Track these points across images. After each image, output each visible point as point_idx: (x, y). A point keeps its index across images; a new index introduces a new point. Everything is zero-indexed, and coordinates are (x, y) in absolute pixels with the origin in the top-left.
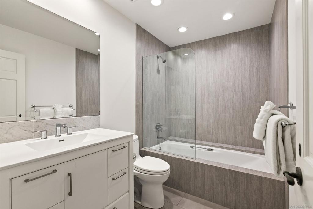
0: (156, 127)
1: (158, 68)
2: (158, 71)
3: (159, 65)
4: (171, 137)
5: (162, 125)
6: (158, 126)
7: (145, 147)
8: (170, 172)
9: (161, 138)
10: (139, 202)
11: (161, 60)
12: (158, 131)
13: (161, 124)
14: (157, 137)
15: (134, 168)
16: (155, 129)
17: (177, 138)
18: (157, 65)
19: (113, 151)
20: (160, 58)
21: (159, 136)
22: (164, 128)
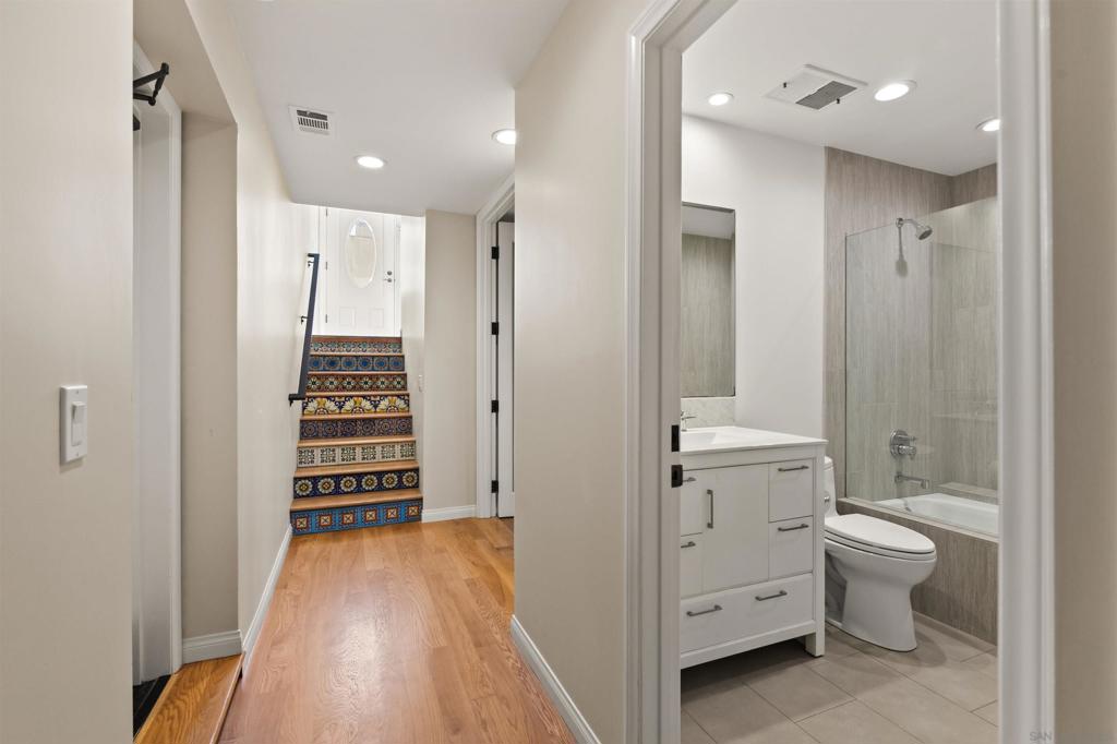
0: (892, 444)
1: (901, 256)
2: (902, 267)
3: (904, 248)
4: (952, 483)
5: (914, 439)
6: (899, 441)
7: (852, 495)
8: (934, 560)
9: (912, 478)
10: (839, 624)
11: (910, 232)
12: (898, 455)
13: (910, 435)
14: (894, 474)
15: (827, 534)
16: (886, 449)
17: (980, 491)
18: (897, 247)
19: (780, 470)
20: (907, 226)
21: (904, 473)
22: (923, 450)
